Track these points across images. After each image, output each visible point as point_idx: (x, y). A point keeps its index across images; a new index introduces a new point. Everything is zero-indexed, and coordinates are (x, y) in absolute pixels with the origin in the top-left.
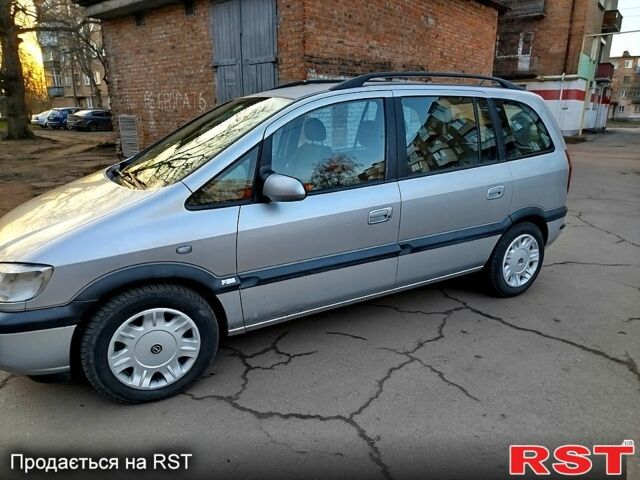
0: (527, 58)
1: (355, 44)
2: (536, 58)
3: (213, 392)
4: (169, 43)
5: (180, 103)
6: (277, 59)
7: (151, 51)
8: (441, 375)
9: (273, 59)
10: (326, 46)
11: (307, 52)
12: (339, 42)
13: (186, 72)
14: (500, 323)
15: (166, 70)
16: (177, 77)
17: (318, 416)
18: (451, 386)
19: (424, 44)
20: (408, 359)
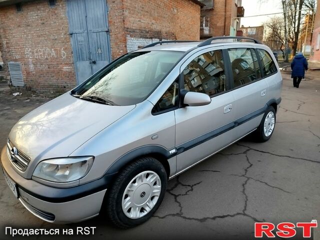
0: (208, 28)
1: (146, 22)
2: (212, 28)
3: (167, 213)
4: (40, 21)
5: (49, 54)
6: (108, 30)
7: (29, 26)
8: (266, 184)
9: (107, 30)
10: (134, 23)
11: (126, 26)
12: (139, 21)
13: (52, 37)
14: (270, 154)
15: (39, 36)
16: (46, 40)
17: (228, 215)
18: (275, 189)
19: (173, 22)
20: (246, 179)
